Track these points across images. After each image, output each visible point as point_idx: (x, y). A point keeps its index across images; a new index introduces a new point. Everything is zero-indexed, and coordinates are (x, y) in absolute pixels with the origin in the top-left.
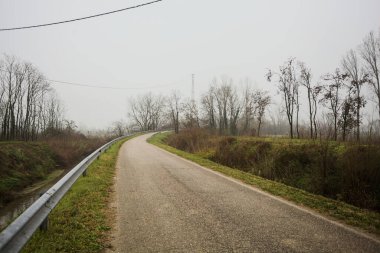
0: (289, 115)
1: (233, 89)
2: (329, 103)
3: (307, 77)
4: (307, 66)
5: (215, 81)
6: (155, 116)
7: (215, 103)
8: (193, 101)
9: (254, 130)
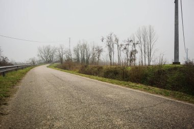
0: (110, 56)
1: (87, 45)
2: (125, 51)
3: (117, 40)
4: (118, 37)
5: (80, 42)
6: (52, 56)
7: (80, 51)
8: (70, 50)
9: (96, 63)
